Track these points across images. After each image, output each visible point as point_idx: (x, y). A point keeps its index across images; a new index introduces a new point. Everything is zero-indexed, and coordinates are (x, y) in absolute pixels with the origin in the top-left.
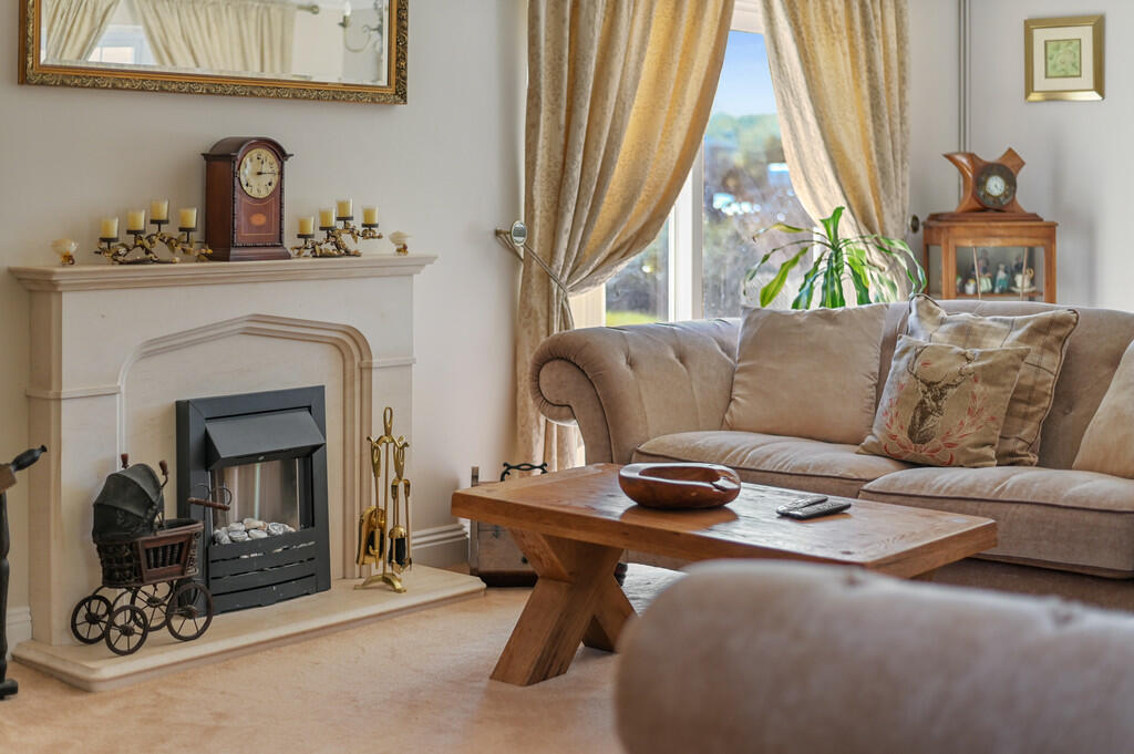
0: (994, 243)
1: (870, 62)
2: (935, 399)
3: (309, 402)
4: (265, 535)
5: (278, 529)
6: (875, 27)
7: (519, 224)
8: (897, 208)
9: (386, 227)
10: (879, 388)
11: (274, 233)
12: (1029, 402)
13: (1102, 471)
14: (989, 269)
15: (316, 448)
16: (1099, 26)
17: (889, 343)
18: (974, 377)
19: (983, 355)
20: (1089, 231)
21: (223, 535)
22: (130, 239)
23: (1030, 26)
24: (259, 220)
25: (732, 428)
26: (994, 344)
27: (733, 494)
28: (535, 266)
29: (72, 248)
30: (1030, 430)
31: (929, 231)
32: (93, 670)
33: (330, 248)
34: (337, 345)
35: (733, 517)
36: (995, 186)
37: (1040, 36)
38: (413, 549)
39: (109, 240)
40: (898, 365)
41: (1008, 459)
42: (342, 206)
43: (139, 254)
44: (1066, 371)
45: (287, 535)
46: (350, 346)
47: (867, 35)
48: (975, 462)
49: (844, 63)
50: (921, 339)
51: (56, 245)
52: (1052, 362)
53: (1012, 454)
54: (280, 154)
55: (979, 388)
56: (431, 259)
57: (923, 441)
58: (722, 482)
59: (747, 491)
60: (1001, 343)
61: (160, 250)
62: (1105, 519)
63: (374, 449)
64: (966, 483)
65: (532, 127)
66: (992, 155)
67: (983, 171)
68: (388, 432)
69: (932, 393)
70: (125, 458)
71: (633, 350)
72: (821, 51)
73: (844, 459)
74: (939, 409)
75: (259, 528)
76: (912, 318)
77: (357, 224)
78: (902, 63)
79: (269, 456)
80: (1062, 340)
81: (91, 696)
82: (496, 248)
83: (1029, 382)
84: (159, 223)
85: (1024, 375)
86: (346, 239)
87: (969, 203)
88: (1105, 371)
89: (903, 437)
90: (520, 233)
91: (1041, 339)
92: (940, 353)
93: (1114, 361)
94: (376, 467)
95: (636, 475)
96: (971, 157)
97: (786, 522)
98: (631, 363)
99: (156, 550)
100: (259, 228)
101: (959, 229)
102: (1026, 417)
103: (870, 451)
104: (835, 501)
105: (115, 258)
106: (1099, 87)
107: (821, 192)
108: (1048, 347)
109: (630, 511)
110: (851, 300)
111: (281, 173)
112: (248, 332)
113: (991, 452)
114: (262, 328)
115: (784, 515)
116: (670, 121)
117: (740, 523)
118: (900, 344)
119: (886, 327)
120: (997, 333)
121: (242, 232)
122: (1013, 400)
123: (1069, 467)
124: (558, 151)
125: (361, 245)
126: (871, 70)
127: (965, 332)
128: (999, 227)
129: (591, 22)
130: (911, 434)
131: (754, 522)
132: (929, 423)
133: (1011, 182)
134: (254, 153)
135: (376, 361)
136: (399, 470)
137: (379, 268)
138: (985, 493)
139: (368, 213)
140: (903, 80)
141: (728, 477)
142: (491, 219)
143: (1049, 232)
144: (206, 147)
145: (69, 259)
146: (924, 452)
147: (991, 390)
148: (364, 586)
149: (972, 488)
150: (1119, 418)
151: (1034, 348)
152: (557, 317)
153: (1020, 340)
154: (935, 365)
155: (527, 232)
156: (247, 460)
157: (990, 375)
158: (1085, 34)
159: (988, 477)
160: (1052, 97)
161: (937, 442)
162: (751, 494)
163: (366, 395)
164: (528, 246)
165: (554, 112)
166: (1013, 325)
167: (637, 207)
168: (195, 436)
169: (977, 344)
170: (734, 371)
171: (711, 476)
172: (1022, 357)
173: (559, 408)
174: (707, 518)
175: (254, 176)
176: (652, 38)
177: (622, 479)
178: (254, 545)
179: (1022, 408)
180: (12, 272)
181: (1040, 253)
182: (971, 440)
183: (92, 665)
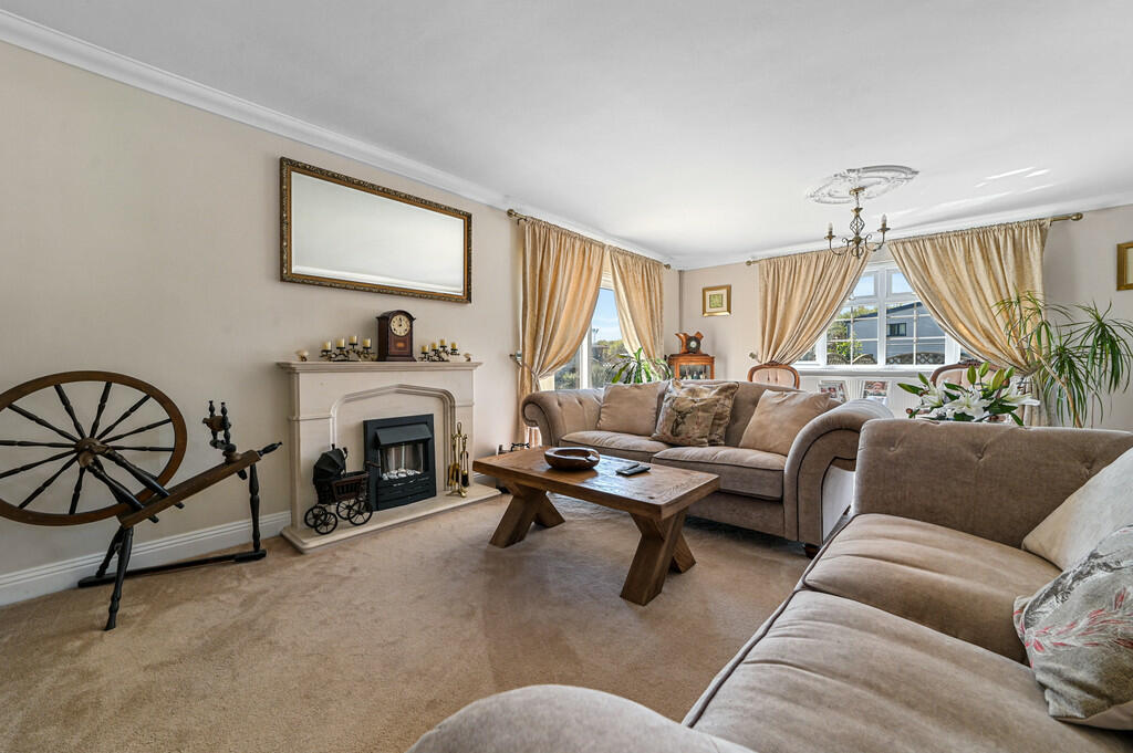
0: (693, 364)
1: (650, 300)
2: (682, 418)
3: (427, 420)
4: (404, 476)
5: (411, 473)
6: (652, 288)
7: (520, 352)
8: (659, 352)
9: (462, 350)
10: (657, 414)
11: (408, 350)
12: (720, 419)
13: (754, 448)
14: (691, 373)
15: (429, 439)
16: (729, 288)
17: (661, 396)
18: (698, 409)
19: (702, 400)
20: (725, 360)
21: (385, 477)
22: (338, 352)
23: (704, 290)
24: (401, 345)
25: (600, 430)
26: (705, 396)
27: (596, 463)
28: (526, 369)
29: (306, 354)
30: (721, 431)
31: (671, 359)
32: (304, 544)
33: (436, 358)
34: (441, 398)
35: (596, 474)
36: (693, 344)
37: (708, 293)
38: (470, 480)
39: (327, 351)
40: (666, 405)
41: (713, 443)
42: (442, 341)
43: (341, 357)
44: (734, 407)
45: (416, 475)
46: (446, 399)
47: (649, 291)
48: (700, 445)
49: (642, 301)
50: (674, 394)
51: (297, 353)
52: (729, 403)
53: (714, 441)
54: (411, 319)
55: (700, 414)
56: (480, 364)
57: (677, 435)
58: (591, 457)
59: (603, 459)
60: (709, 395)
61: (352, 356)
62: (766, 473)
63: (453, 438)
64: (700, 454)
65: (524, 315)
66: (692, 334)
67: (689, 339)
68: (459, 432)
69: (680, 416)
70: (333, 446)
71: (561, 399)
72: (633, 295)
73: (644, 443)
74: (684, 423)
75: (403, 473)
76: (670, 387)
77: (449, 349)
78: (661, 302)
79: (406, 443)
80: (733, 394)
81: (302, 557)
82: (511, 361)
83: (720, 411)
84: (353, 345)
85: (718, 409)
86: (444, 355)
87: (684, 350)
88: (750, 406)
89: (669, 434)
90: (519, 355)
91: (724, 394)
92: (683, 400)
93: (755, 403)
94: (454, 446)
95: (552, 454)
96: (685, 334)
97: (620, 477)
98: (560, 404)
99: (343, 487)
100: (400, 349)
101: (681, 359)
102: (720, 425)
103: (655, 439)
104: (644, 465)
105: (330, 359)
106: (729, 310)
107: (633, 345)
108: (727, 397)
109: (549, 471)
110: (645, 380)
111: (411, 326)
112: (398, 392)
113: (705, 440)
114: (404, 390)
115: (619, 473)
116: (578, 316)
117: (599, 478)
118: (666, 397)
119: (660, 390)
120: (706, 392)
121: (392, 350)
122: (714, 419)
123: (737, 447)
124: (535, 325)
125: (450, 358)
126: (651, 303)
127: (692, 391)
128: (694, 358)
129: (547, 276)
130: (672, 432)
131: (606, 477)
132: (680, 428)
133: (699, 343)
134: (398, 317)
135: (456, 404)
136: (464, 448)
137: (457, 367)
138: (708, 459)
139: (453, 345)
140: (661, 308)
141: (594, 455)
142: (509, 349)
143: (712, 360)
144: (379, 315)
145: (304, 359)
146: (677, 440)
147: (706, 414)
148: (450, 495)
149: (702, 457)
150: (760, 426)
151: (722, 397)
152: (534, 388)
153: (717, 394)
154: (682, 404)
155: (523, 355)
156: (398, 445)
157: (705, 408)
158: (724, 292)
159: (707, 452)
160: (711, 315)
161: (683, 436)
162: (606, 461)
163: (453, 417)
164: (523, 361)
165: (533, 310)
166: (712, 389)
167: (566, 347)
168: (370, 436)
169: (698, 396)
170: (601, 408)
171: (586, 454)
172: (718, 401)
173: (532, 423)
174: (582, 476)
175: (399, 327)
176: (571, 285)
177: (546, 456)
178: (401, 479)
179: (717, 422)
180: (278, 364)
181: (708, 367)
182: (697, 435)
183: (305, 541)
